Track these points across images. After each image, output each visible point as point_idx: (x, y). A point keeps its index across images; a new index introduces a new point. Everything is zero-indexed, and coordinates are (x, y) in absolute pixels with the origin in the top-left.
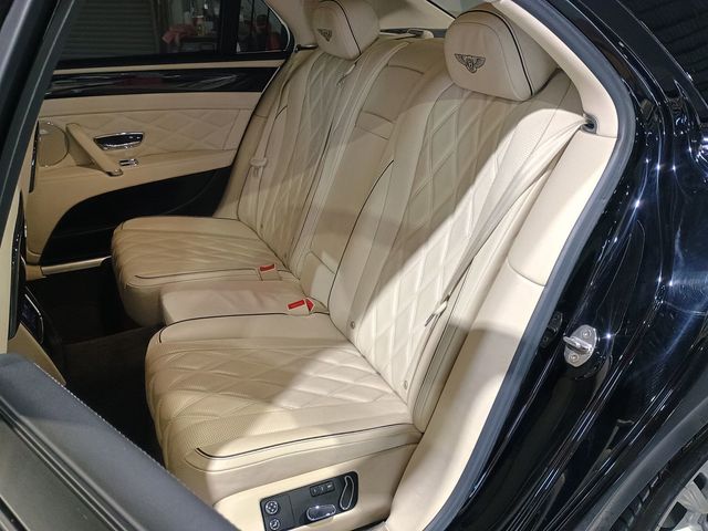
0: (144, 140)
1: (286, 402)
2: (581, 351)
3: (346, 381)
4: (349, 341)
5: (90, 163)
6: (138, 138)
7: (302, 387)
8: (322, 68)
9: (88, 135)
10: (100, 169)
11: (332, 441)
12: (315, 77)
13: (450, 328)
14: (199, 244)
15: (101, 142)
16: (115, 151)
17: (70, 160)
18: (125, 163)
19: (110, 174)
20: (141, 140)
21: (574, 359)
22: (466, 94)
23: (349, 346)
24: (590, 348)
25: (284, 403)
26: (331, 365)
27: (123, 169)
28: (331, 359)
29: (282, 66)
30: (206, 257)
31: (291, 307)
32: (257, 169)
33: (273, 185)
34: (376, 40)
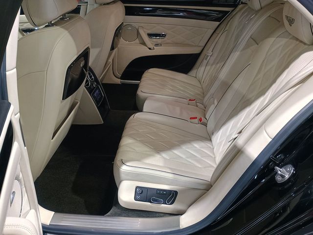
0: (166, 36)
1: (165, 155)
2: (283, 176)
3: (198, 156)
4: (211, 140)
5: (144, 43)
6: (164, 36)
7: (176, 152)
8: (246, 14)
9: (145, 32)
10: (146, 46)
11: (171, 176)
12: (242, 18)
13: (235, 146)
14: (173, 84)
15: (150, 35)
16: (154, 40)
17: (137, 41)
18: (157, 45)
19: (150, 49)
20: (165, 36)
21: (279, 179)
22: (290, 37)
23: (209, 142)
24: (287, 176)
25: (164, 155)
26: (196, 147)
27: (155, 47)
28: (197, 145)
29: (232, 11)
30: (172, 90)
31: (191, 118)
32: (208, 56)
33: (212, 65)
34: (272, 3)
